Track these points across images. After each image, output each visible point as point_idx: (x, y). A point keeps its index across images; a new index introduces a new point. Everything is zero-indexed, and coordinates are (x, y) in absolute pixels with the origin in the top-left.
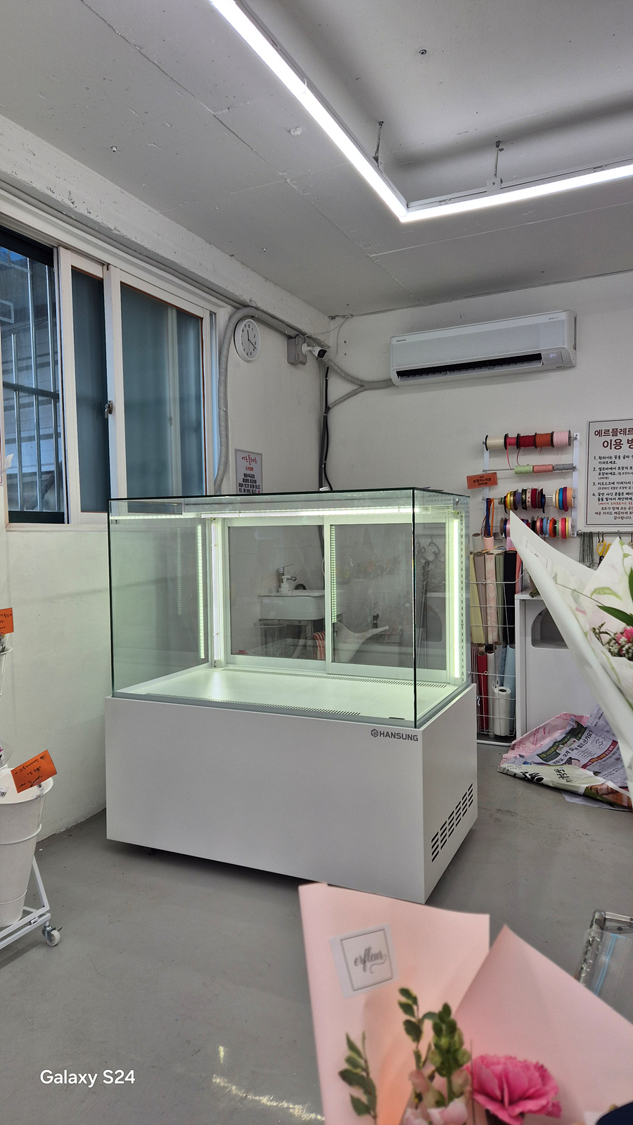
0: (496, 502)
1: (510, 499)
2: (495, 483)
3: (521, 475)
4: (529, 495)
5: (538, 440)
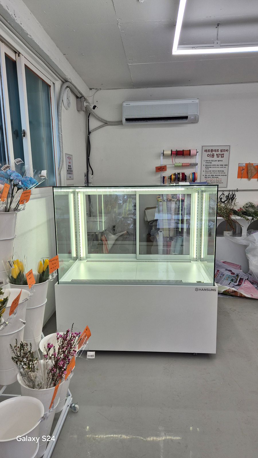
0: (167, 178)
1: (173, 177)
2: (166, 170)
3: (177, 167)
4: (181, 175)
5: (185, 153)
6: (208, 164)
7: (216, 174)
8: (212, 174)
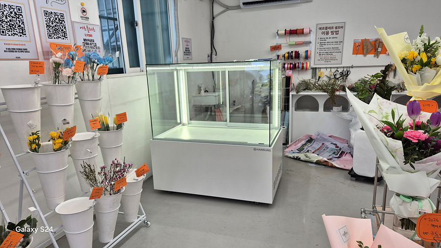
0: (281, 56)
1: (287, 55)
2: (281, 49)
3: (291, 45)
4: (294, 53)
5: (298, 32)
6: (322, 42)
7: (330, 51)
8: (326, 51)
